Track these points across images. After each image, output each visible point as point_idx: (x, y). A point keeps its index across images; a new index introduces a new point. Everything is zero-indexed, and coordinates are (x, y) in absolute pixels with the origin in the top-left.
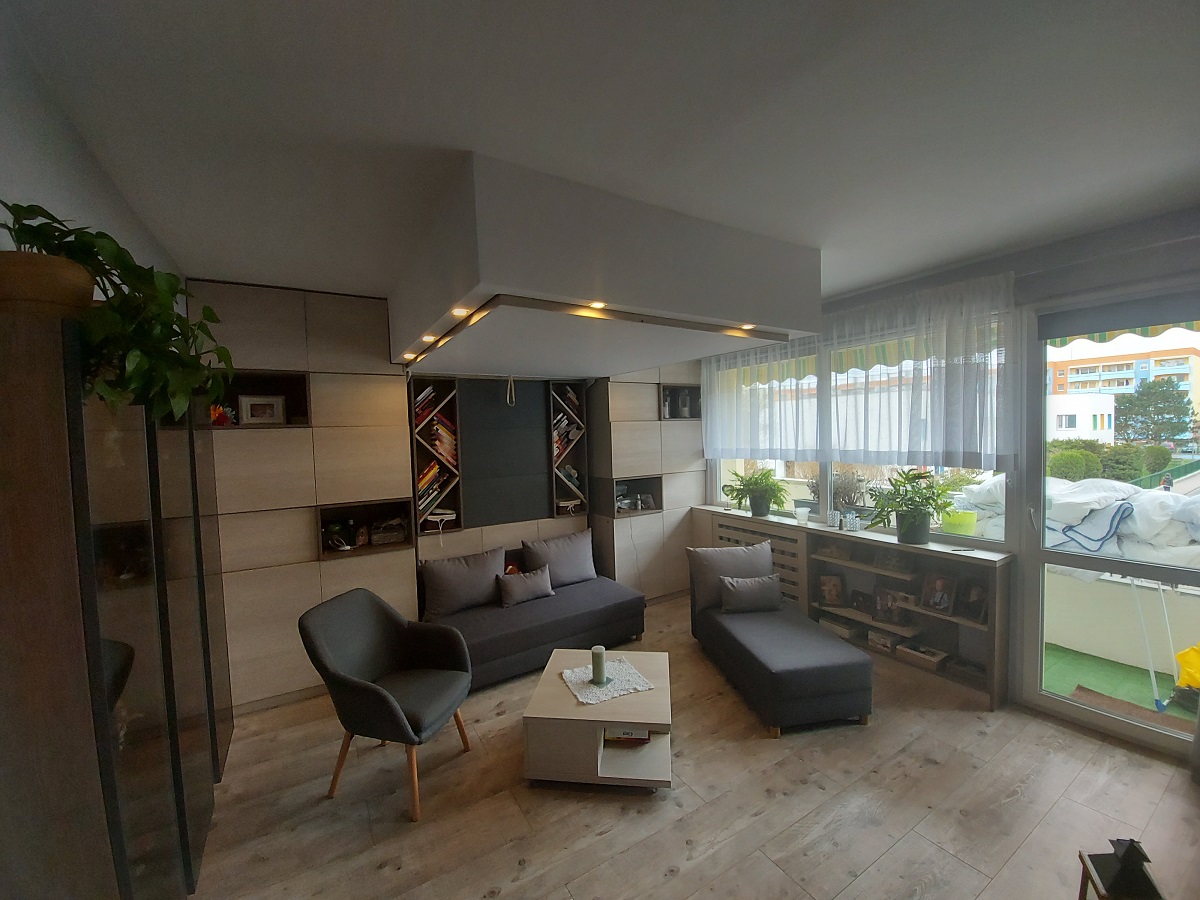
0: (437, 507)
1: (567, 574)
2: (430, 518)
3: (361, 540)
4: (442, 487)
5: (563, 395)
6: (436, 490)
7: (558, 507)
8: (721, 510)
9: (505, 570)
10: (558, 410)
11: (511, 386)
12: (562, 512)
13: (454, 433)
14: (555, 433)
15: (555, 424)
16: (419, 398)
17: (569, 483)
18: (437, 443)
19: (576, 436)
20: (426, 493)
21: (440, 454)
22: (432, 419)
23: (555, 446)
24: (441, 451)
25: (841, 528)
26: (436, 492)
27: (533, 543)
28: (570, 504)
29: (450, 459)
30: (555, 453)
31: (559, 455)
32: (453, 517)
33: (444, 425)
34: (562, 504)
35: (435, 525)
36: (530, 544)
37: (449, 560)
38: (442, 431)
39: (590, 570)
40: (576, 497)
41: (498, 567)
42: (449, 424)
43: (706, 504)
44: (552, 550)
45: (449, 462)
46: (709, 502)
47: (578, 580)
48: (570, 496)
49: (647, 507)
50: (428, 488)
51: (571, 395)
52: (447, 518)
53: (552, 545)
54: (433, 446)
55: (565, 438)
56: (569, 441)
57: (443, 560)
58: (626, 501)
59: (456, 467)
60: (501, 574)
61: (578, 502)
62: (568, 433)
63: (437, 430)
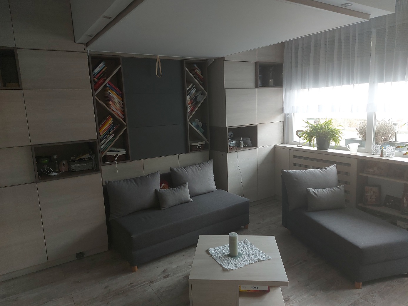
0: (113, 146)
1: (199, 188)
2: (109, 154)
3: (64, 169)
4: (116, 133)
5: (192, 70)
6: (112, 135)
7: (191, 146)
8: (295, 146)
9: (160, 186)
10: (190, 81)
11: (158, 63)
12: (193, 149)
13: (121, 96)
14: (188, 97)
15: (188, 91)
16: (96, 71)
17: (198, 131)
18: (110, 103)
19: (201, 99)
20: (105, 137)
21: (113, 110)
22: (105, 86)
23: (188, 106)
24: (113, 108)
25: (382, 156)
26: (112, 137)
27: (177, 168)
28: (198, 144)
29: (119, 114)
30: (189, 110)
31: (191, 112)
32: (124, 153)
33: (114, 90)
34: (194, 144)
35: (112, 159)
36: (175, 169)
37: (124, 181)
38: (113, 95)
39: (213, 186)
40: (201, 140)
41: (156, 184)
42: (118, 89)
43: (283, 143)
44: (190, 173)
45: (119, 116)
46: (286, 142)
47: (206, 192)
48: (198, 139)
49: (246, 146)
50: (107, 134)
51: (198, 71)
52: (120, 154)
53: (189, 170)
54: (108, 105)
55: (195, 101)
56: (197, 103)
57: (120, 181)
58: (234, 142)
59: (124, 119)
60: (158, 188)
61: (203, 143)
62: (196, 97)
63: (110, 93)
